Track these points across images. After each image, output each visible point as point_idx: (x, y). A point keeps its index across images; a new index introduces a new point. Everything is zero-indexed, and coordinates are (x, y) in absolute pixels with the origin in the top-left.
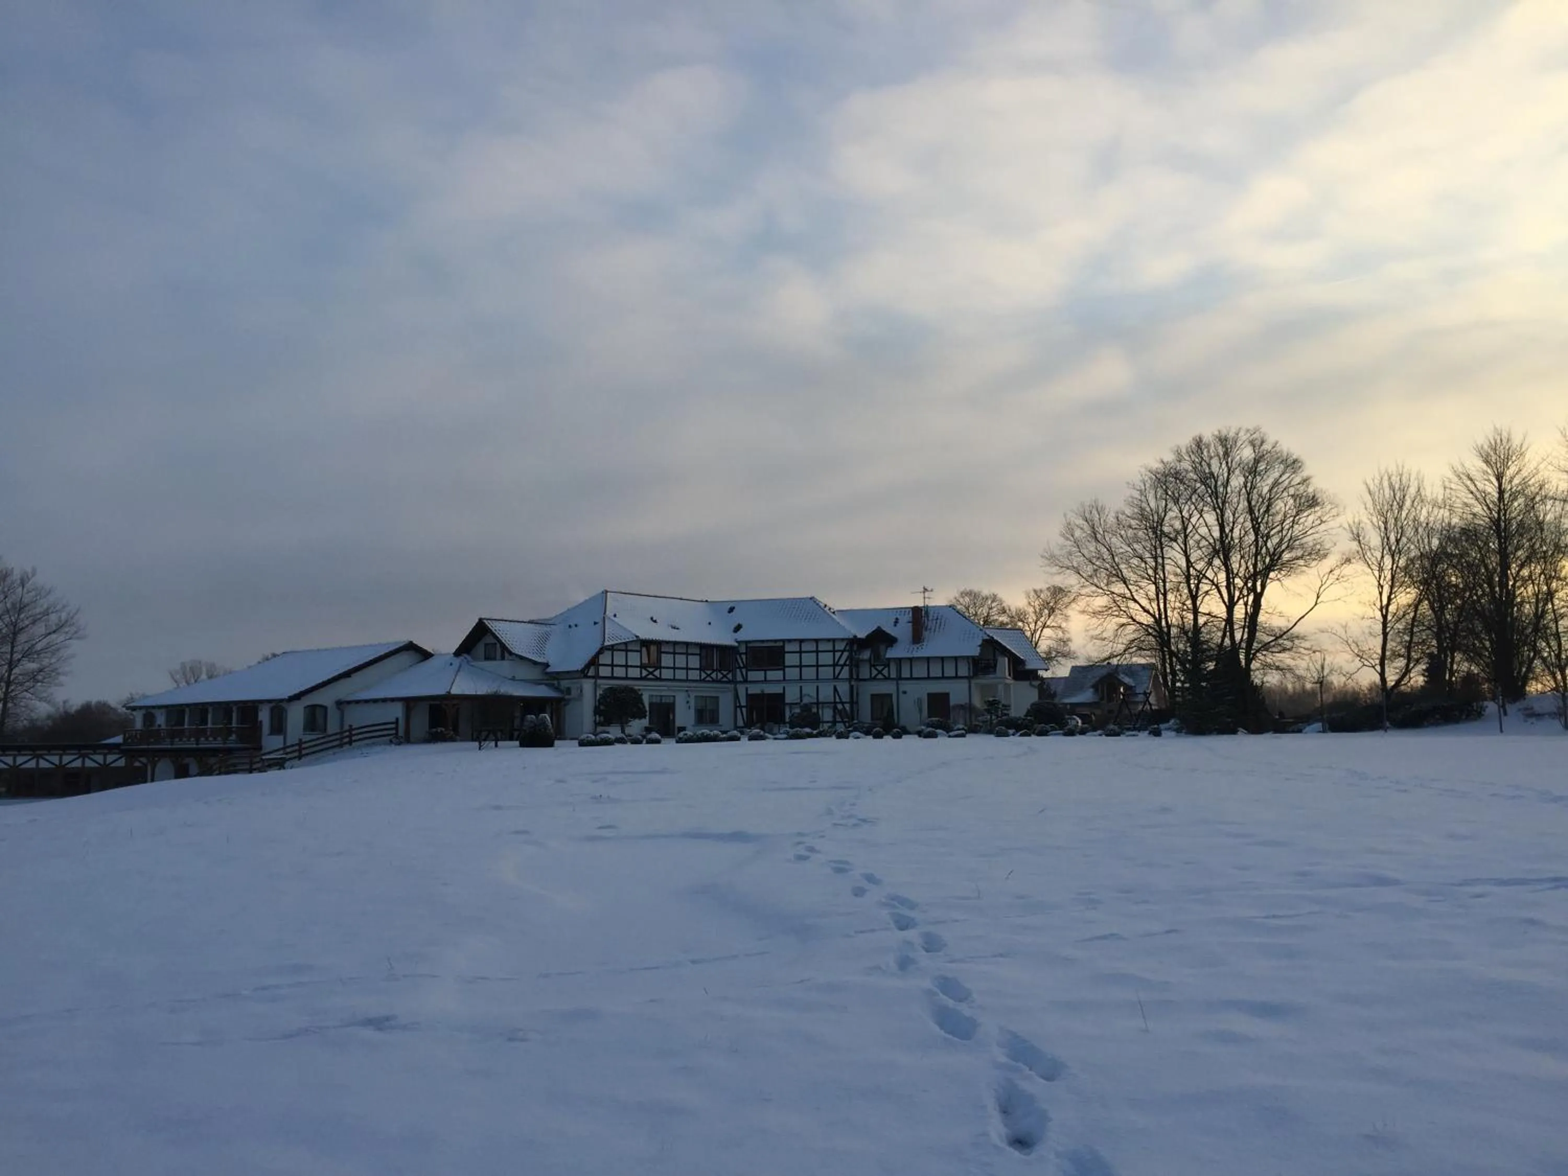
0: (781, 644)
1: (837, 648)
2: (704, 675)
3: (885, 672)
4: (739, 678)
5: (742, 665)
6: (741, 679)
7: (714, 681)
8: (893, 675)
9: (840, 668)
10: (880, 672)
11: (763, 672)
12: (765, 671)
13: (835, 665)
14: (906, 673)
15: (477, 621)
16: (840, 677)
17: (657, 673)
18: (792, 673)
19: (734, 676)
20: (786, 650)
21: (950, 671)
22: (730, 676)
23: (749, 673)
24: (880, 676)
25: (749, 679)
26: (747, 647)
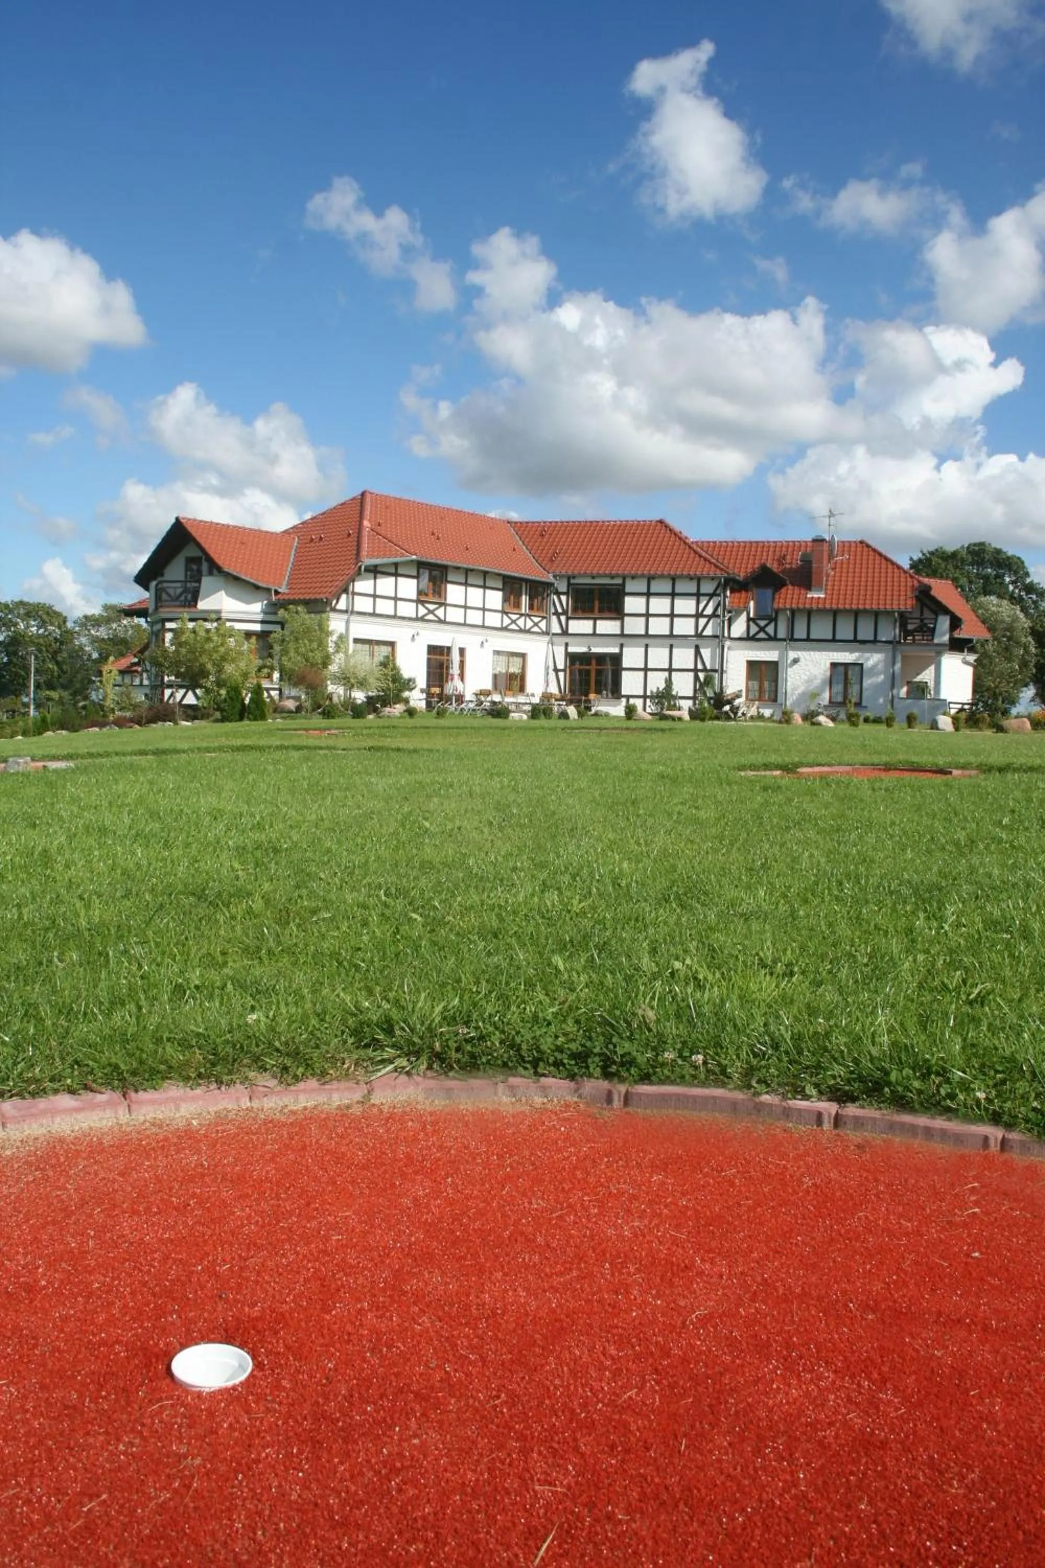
0: (619, 581)
1: (702, 591)
2: (507, 621)
3: (770, 629)
4: (556, 628)
5: (560, 610)
6: (559, 631)
7: (521, 631)
8: (782, 633)
9: (705, 620)
10: (762, 629)
11: (591, 622)
12: (595, 619)
13: (698, 615)
14: (800, 632)
15: (173, 521)
16: (705, 633)
17: (440, 612)
18: (634, 626)
19: (548, 625)
20: (627, 590)
21: (866, 632)
22: (543, 625)
23: (571, 622)
24: (762, 635)
25: (570, 631)
26: (569, 584)
